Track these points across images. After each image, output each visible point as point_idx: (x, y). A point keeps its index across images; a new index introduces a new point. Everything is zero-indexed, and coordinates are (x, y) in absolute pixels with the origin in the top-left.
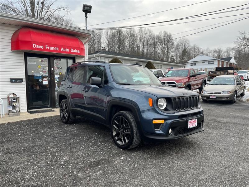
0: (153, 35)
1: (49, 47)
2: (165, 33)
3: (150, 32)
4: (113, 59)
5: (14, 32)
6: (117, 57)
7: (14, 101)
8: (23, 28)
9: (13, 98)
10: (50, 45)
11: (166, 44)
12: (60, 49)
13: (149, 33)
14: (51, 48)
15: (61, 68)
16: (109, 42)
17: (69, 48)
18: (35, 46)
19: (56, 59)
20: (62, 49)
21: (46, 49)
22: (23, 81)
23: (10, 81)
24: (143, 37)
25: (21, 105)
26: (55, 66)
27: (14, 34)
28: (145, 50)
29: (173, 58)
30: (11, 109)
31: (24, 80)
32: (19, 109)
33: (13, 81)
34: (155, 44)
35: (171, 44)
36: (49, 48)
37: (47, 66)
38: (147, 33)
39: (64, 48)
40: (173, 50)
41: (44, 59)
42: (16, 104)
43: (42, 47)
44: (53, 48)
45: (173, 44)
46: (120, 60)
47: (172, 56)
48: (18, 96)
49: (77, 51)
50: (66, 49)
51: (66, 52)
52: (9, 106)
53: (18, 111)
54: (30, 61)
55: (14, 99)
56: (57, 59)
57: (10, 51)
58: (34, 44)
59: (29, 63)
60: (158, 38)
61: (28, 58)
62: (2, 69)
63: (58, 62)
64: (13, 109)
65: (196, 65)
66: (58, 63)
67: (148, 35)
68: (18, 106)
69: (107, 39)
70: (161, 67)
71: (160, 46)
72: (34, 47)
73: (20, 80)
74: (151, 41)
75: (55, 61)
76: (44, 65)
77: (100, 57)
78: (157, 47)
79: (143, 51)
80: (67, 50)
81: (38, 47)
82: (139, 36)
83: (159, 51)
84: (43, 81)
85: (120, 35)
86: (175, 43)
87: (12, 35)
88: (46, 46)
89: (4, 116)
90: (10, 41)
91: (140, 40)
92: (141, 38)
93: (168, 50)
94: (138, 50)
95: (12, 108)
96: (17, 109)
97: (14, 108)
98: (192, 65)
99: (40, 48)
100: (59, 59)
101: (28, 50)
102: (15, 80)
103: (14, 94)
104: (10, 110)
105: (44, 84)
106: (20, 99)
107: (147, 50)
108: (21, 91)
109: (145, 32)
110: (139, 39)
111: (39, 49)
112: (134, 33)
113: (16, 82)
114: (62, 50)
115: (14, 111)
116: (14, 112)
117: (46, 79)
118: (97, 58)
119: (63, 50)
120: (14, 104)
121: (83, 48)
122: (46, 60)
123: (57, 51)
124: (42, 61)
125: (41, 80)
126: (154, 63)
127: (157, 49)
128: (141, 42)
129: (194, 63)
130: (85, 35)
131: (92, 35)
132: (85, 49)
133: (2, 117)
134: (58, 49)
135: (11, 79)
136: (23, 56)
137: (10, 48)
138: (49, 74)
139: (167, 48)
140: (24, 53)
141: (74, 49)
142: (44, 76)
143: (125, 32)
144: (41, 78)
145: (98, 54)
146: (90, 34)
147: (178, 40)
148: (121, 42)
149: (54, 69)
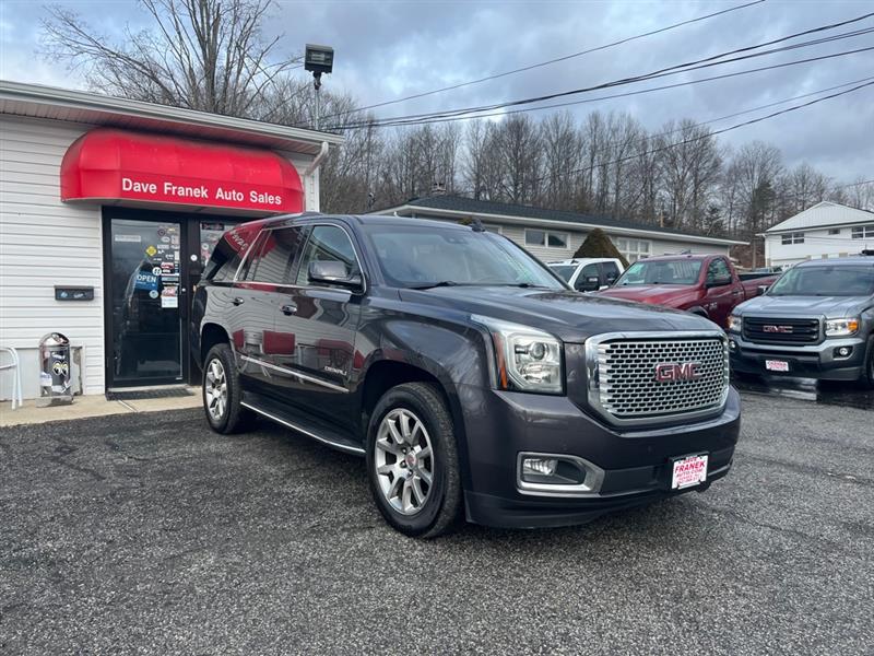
0: (640, 134)
1: (174, 188)
2: (688, 127)
3: (630, 125)
5: (70, 143)
7: (60, 357)
8: (95, 128)
9: (57, 349)
10: (177, 182)
11: (691, 165)
12: (212, 193)
13: (627, 130)
14: (182, 191)
16: (479, 165)
17: (245, 189)
18: (128, 185)
19: (208, 224)
20: (220, 194)
21: (166, 192)
22: (95, 295)
23: (54, 294)
24: (605, 142)
25: (86, 372)
27: (70, 150)
28: (611, 190)
29: (715, 219)
30: (48, 382)
31: (100, 293)
32: (81, 384)
33: (64, 295)
34: (647, 172)
35: (707, 164)
36: (176, 191)
37: (178, 248)
38: (617, 130)
39: (227, 189)
40: (717, 187)
41: (166, 226)
42: (67, 369)
43: (153, 188)
44: (187, 189)
45: (716, 165)
47: (714, 210)
48: (76, 345)
49: (270, 199)
50: (234, 193)
51: (232, 202)
52: (44, 373)
55: (61, 353)
56: (212, 227)
57: (58, 201)
58: (124, 180)
59: (117, 238)
60: (662, 148)
61: (116, 224)
62: (6, 257)
63: (213, 235)
64: (54, 384)
65: (802, 241)
66: (215, 239)
67: (622, 135)
68: (75, 375)
69: (475, 155)
70: (647, 251)
71: (666, 173)
72: (124, 188)
73: (86, 294)
74: (632, 158)
75: (204, 233)
76: (166, 247)
78: (656, 177)
79: (605, 194)
80: (237, 196)
81: (138, 187)
82: (589, 141)
83: (663, 192)
84: (163, 298)
85: (519, 138)
86: (727, 162)
87: (63, 152)
88: (166, 184)
89: (20, 404)
90: (58, 171)
91: (593, 155)
92: (596, 147)
93: (697, 185)
94: (583, 190)
95: (51, 379)
97: (61, 379)
98: (790, 242)
99: (145, 190)
100: (218, 227)
101: (109, 196)
102: (67, 294)
103: (61, 336)
104: (45, 388)
105: (163, 306)
106: (85, 352)
107: (617, 190)
108: (88, 327)
109: (610, 124)
110: (589, 152)
111: (141, 194)
112: (571, 130)
113: (70, 299)
114: (218, 196)
115: (57, 389)
116: (59, 394)
117: (173, 290)
119: (222, 195)
120: (57, 366)
121: (297, 188)
122: (173, 229)
123: (201, 199)
124: (162, 233)
125: (157, 294)
126: (616, 235)
127: (656, 186)
128: (596, 163)
129: (797, 235)
130: (301, 144)
131: (325, 146)
132: (303, 193)
133: (13, 407)
134: (204, 193)
135: (58, 290)
136: (100, 213)
137: (58, 191)
138: (182, 274)
139: (695, 181)
140: (100, 208)
141: (260, 191)
142: (166, 279)
143: (538, 127)
144: (154, 288)
145: (406, 207)
146: (321, 142)
147: (737, 149)
148: (523, 164)
149: (199, 257)
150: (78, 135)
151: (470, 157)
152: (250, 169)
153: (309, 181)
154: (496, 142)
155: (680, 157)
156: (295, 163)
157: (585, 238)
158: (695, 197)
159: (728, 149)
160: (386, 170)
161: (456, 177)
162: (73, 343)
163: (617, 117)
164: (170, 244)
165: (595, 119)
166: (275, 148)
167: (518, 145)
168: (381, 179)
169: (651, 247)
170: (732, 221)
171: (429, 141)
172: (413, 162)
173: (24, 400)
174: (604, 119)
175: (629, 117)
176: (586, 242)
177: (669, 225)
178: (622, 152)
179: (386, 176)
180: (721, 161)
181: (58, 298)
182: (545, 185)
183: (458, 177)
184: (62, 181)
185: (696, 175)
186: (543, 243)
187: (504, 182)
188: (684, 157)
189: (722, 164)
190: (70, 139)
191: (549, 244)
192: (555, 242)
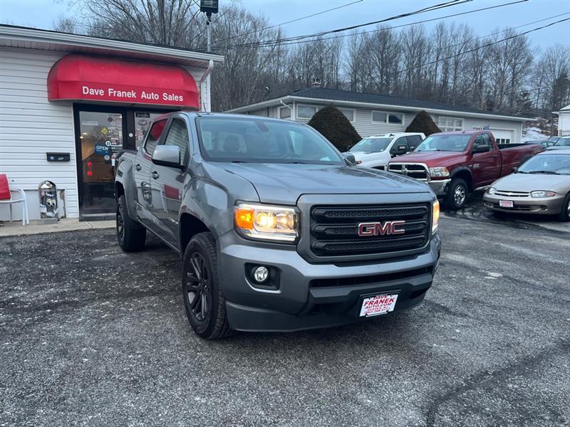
0: (474, 38)
1: (115, 92)
2: (509, 32)
3: (466, 32)
4: (322, 107)
5: (52, 64)
6: (332, 103)
7: (50, 195)
8: (67, 55)
9: (48, 190)
10: (118, 87)
11: (511, 61)
12: (139, 95)
13: (465, 36)
14: (120, 94)
16: (356, 64)
17: (160, 91)
18: (86, 90)
19: (139, 114)
20: (144, 95)
21: (110, 95)
22: (71, 158)
23: (46, 158)
24: (447, 45)
25: (68, 204)
26: (138, 128)
27: (52, 69)
28: (450, 80)
29: (526, 100)
30: (45, 210)
31: (73, 157)
32: (65, 212)
33: (52, 158)
34: (478, 65)
35: (523, 60)
36: (116, 93)
37: (121, 129)
38: (457, 36)
39: (148, 92)
40: (528, 77)
41: (113, 115)
42: (55, 203)
43: (101, 92)
44: (123, 93)
45: (529, 61)
46: (339, 108)
47: (526, 94)
48: (61, 188)
49: (176, 98)
50: (153, 94)
51: (151, 100)
52: (41, 205)
54: (87, 120)
55: (50, 193)
56: (142, 115)
57: (46, 101)
58: (84, 87)
59: (83, 123)
61: (82, 114)
63: (143, 121)
64: (48, 211)
66: (144, 123)
67: (461, 39)
68: (62, 206)
69: (353, 56)
70: (460, 126)
72: (84, 93)
73: (66, 157)
75: (137, 119)
76: (114, 128)
77: (294, 105)
78: (484, 70)
79: (445, 82)
80: (155, 96)
81: (92, 92)
82: (436, 45)
83: (489, 82)
84: (113, 160)
85: (385, 43)
86: (537, 59)
87: (48, 70)
88: (109, 90)
89: (28, 222)
90: (45, 82)
91: (438, 53)
92: (441, 49)
93: (514, 75)
94: (430, 81)
95: (46, 209)
97: (51, 208)
99: (97, 94)
100: (146, 115)
101: (76, 98)
102: (55, 157)
103: (51, 183)
106: (66, 193)
107: (455, 78)
108: (67, 178)
109: (452, 32)
110: (435, 53)
111: (95, 96)
112: (423, 37)
113: (56, 160)
114: (142, 96)
115: (50, 214)
116: (51, 217)
118: (288, 106)
120: (49, 201)
122: (118, 117)
123: (132, 99)
124: (110, 120)
125: (108, 158)
127: (484, 77)
128: (440, 57)
130: (196, 62)
131: (211, 63)
132: (199, 93)
133: (24, 224)
134: (134, 95)
135: (49, 155)
136: (72, 109)
137: (46, 95)
138: (123, 145)
139: (513, 73)
140: (72, 105)
141: (169, 93)
142: (114, 148)
143: (398, 35)
144: (107, 154)
145: (288, 97)
146: (208, 60)
147: (544, 48)
148: (387, 62)
149: (134, 135)
150: (56, 59)
151: (350, 58)
152: (164, 79)
153: (203, 85)
154: (368, 47)
155: (502, 55)
156: (193, 74)
157: (414, 117)
158: (513, 83)
161: (339, 73)
162: (58, 187)
163: (457, 26)
164: (116, 126)
165: (441, 28)
166: (181, 64)
167: (384, 49)
168: (287, 74)
169: (463, 123)
170: (538, 102)
171: (321, 47)
172: (309, 61)
173: (30, 221)
174: (447, 28)
175: (466, 27)
176: (415, 119)
177: (490, 107)
178: (459, 51)
179: (290, 72)
180: (533, 58)
181: (49, 160)
182: (403, 77)
184: (48, 88)
185: (514, 69)
186: (386, 121)
187: (373, 75)
188: (505, 54)
189: (534, 60)
190: (53, 62)
191: (390, 121)
192: (394, 120)
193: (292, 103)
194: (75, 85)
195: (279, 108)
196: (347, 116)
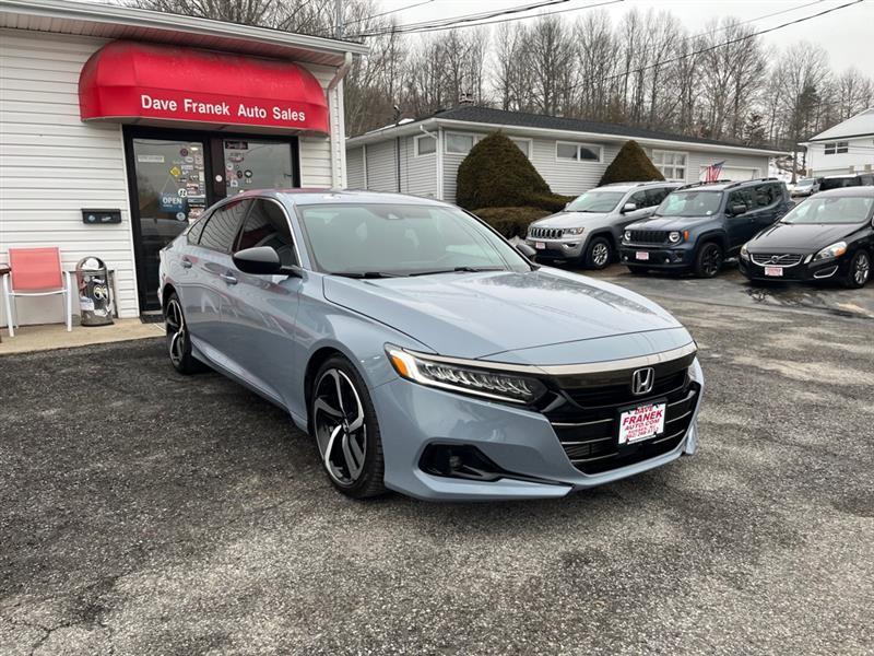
0: (681, 35)
1: (195, 105)
2: (731, 27)
3: (670, 25)
4: (485, 136)
5: (85, 59)
6: (500, 129)
7: (100, 281)
8: (111, 42)
9: (94, 273)
10: (199, 97)
11: (734, 68)
12: (234, 110)
13: (667, 31)
14: (203, 109)
15: (248, 174)
16: (508, 73)
17: (267, 104)
18: (148, 102)
19: (231, 143)
20: (242, 110)
21: (186, 110)
22: (123, 218)
23: (81, 218)
24: (642, 43)
25: (120, 295)
26: (230, 167)
27: (87, 66)
28: (647, 98)
29: (756, 127)
30: (90, 306)
31: (127, 215)
32: (116, 308)
33: (91, 218)
34: (686, 73)
35: (751, 67)
36: (197, 108)
37: (202, 168)
38: (656, 30)
39: (249, 105)
40: (760, 92)
41: (188, 145)
42: (106, 293)
43: (173, 105)
44: (208, 106)
45: (760, 68)
46: (511, 138)
47: (756, 118)
48: (109, 269)
49: (294, 116)
50: (256, 109)
51: (255, 120)
52: (84, 298)
53: (113, 313)
54: (145, 153)
55: (98, 277)
56: (236, 146)
57: (77, 120)
58: (143, 97)
59: (140, 159)
60: (704, 51)
61: (138, 143)
63: (237, 155)
64: (96, 308)
65: (846, 151)
66: (238, 158)
67: (661, 36)
68: (112, 299)
69: (504, 62)
70: (683, 164)
71: (706, 78)
72: (144, 106)
73: (114, 217)
74: (671, 61)
75: (228, 152)
76: (190, 167)
77: (440, 132)
78: (695, 82)
79: (640, 102)
80: (258, 112)
81: (157, 104)
82: (624, 44)
83: (703, 99)
84: (190, 219)
85: (550, 42)
86: (772, 66)
87: (79, 69)
88: (186, 101)
90: (76, 89)
91: (629, 58)
92: (632, 50)
93: (738, 91)
94: (617, 98)
95: (92, 304)
96: (110, 308)
97: (99, 304)
98: (833, 152)
99: (165, 108)
100: (241, 145)
101: (130, 116)
102: (97, 217)
104: (88, 312)
106: (117, 276)
107: (654, 97)
108: (117, 251)
109: (648, 24)
110: (624, 56)
111: (162, 112)
112: (606, 32)
113: (98, 221)
114: (240, 113)
115: (100, 313)
117: (199, 212)
118: (431, 134)
119: (244, 112)
120: (98, 290)
121: (321, 103)
122: (195, 148)
123: (222, 117)
124: (184, 153)
125: (183, 216)
126: (651, 147)
127: (695, 93)
128: (632, 68)
129: (841, 144)
130: (324, 55)
131: (349, 57)
132: (327, 109)
134: (225, 110)
135: (86, 213)
136: (121, 135)
137: (77, 110)
138: (207, 195)
139: (737, 86)
140: (121, 126)
141: (284, 106)
142: (192, 201)
143: (571, 30)
144: (181, 211)
145: (433, 119)
146: (345, 53)
147: (783, 51)
148: (555, 71)
149: (224, 178)
150: (93, 50)
151: (499, 64)
152: (273, 85)
153: (332, 96)
154: (527, 47)
155: (722, 60)
156: (317, 76)
157: (619, 151)
158: (736, 103)
159: (773, 51)
160: (411, 80)
161: (483, 87)
162: (107, 267)
163: (656, 14)
164: (194, 164)
165: (633, 18)
166: (297, 59)
167: (549, 50)
168: (406, 89)
169: (687, 160)
170: (773, 129)
171: (455, 47)
172: (439, 70)
174: (642, 18)
175: (669, 17)
176: (620, 155)
177: (708, 136)
178: (659, 56)
179: (410, 86)
180: (765, 64)
181: (86, 221)
182: (577, 95)
183: (486, 86)
184: (80, 100)
185: (738, 80)
186: (575, 157)
187: (534, 91)
188: (727, 60)
189: (766, 67)
190: (86, 54)
191: (582, 157)
192: (588, 155)
193: (437, 130)
194: (127, 93)
195: (416, 138)
196: (522, 148)
